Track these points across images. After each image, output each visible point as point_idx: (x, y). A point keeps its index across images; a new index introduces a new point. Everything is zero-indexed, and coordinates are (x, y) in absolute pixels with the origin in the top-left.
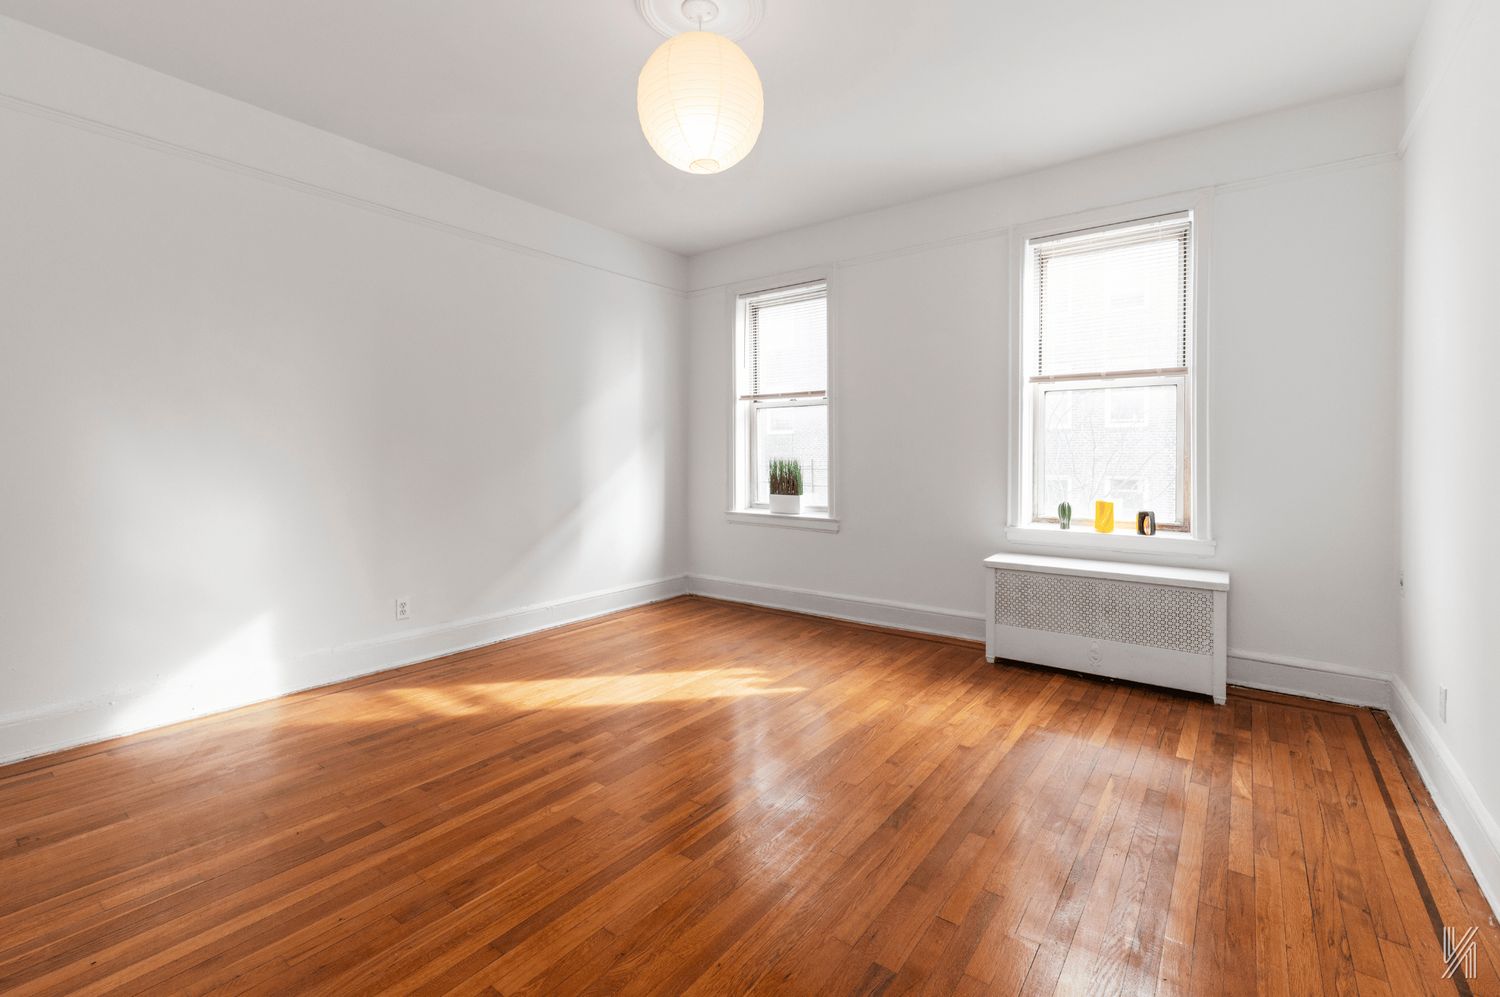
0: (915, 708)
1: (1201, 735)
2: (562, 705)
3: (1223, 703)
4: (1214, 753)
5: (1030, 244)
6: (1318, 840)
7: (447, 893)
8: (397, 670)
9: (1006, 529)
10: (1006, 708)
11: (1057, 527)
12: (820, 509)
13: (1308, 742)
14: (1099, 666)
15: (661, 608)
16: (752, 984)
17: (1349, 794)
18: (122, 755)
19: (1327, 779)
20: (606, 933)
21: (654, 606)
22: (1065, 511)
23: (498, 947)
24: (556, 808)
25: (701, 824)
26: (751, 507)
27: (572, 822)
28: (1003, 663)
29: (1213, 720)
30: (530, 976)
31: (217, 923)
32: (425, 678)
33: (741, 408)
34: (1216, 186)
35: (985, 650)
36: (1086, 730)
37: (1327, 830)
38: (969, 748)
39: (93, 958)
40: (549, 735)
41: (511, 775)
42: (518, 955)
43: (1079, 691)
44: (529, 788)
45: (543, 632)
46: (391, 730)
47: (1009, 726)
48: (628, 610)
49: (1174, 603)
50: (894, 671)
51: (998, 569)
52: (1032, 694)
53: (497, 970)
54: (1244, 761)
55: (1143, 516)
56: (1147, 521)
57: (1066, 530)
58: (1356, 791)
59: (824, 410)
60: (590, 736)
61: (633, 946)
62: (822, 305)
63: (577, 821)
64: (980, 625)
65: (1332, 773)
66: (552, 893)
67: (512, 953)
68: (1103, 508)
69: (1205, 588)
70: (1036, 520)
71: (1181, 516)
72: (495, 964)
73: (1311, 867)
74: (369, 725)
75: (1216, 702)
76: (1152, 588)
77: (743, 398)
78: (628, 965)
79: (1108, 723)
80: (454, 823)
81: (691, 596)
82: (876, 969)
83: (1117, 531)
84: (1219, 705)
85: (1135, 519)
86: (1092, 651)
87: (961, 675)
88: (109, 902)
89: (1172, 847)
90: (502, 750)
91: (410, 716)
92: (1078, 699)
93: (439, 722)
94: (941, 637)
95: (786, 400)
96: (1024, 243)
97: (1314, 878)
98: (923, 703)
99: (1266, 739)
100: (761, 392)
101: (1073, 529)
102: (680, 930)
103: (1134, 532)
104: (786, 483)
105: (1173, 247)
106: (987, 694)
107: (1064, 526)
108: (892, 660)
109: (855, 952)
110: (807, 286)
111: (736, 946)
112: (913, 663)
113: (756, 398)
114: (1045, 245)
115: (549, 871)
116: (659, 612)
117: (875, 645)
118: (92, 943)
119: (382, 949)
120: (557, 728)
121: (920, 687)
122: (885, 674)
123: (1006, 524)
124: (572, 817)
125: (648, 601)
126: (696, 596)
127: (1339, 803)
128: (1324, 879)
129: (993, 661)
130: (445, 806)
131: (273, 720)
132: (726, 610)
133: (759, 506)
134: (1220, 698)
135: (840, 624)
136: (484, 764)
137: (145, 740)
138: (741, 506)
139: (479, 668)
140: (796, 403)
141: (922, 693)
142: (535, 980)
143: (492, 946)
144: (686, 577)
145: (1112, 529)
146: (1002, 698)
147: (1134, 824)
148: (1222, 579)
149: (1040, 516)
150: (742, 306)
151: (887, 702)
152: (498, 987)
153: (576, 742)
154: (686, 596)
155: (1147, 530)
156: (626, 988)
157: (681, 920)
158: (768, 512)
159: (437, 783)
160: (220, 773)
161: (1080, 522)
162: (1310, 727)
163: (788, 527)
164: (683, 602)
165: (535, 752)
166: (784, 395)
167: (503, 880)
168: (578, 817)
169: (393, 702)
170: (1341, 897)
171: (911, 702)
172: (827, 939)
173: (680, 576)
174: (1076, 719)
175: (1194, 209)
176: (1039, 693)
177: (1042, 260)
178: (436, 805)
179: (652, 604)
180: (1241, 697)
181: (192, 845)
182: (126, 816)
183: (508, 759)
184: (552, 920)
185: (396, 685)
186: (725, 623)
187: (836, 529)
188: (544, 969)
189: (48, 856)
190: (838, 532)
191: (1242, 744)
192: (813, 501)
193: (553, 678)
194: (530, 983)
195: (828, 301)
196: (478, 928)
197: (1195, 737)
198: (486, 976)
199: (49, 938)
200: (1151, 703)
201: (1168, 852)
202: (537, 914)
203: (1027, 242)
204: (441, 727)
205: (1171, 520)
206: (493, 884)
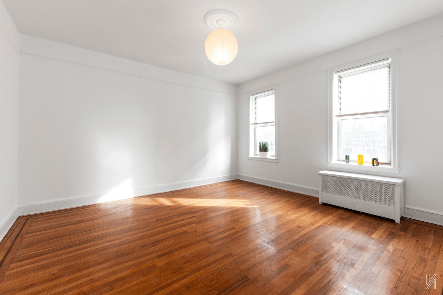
0: (290, 214)
1: (384, 232)
2: (194, 205)
3: (399, 223)
4: (386, 237)
5: (335, 73)
6: (411, 267)
7: (153, 243)
8: (160, 193)
9: (328, 163)
10: (318, 217)
11: (345, 163)
12: (273, 156)
13: (427, 238)
14: (355, 207)
15: (229, 182)
16: (213, 274)
17: (433, 256)
18: (100, 207)
19: (427, 250)
20: (184, 257)
21: (227, 182)
22: (347, 158)
23: (159, 256)
24: (183, 228)
25: (216, 237)
26: (255, 155)
27: (186, 232)
28: (324, 204)
29: (392, 227)
30: (163, 263)
31: (107, 242)
32: (165, 196)
33: (252, 127)
34: (398, 49)
35: (319, 200)
36: (343, 226)
37: (416, 265)
38: (301, 227)
39: (85, 245)
40: (188, 212)
41: (176, 220)
42: (163, 258)
43: (347, 214)
44: (179, 223)
45: (196, 187)
46: (154, 207)
47: (317, 222)
48: (219, 183)
49: (381, 188)
50: (288, 204)
51: (322, 175)
52: (329, 214)
53: (157, 261)
54: (397, 241)
55: (374, 159)
56: (375, 161)
57: (348, 164)
58: (437, 255)
59: (274, 127)
60: (198, 213)
61: (189, 261)
62: (273, 97)
63: (187, 232)
64: (317, 192)
65: (430, 249)
66: (175, 247)
67: (162, 258)
68: (360, 157)
69: (392, 184)
70: (339, 160)
71: (389, 160)
72: (157, 260)
73: (402, 275)
74: (149, 205)
75: (396, 222)
76: (373, 183)
77: (252, 124)
78: (186, 265)
79: (352, 225)
80: (160, 229)
81: (238, 180)
82: (246, 277)
83: (365, 164)
84: (397, 223)
85: (371, 161)
86: (353, 202)
87: (309, 207)
88: (90, 235)
89: (354, 262)
90: (176, 214)
91: (159, 204)
92: (345, 217)
93: (165, 206)
94: (308, 196)
95: (264, 124)
96: (333, 73)
97: (402, 278)
98: (293, 213)
99: (410, 235)
100: (257, 122)
101: (350, 163)
102: (201, 260)
103: (371, 165)
104: (264, 148)
105: (386, 70)
106: (315, 212)
107: (347, 163)
108: (289, 201)
109: (242, 272)
110: (269, 91)
111: (213, 265)
112: (295, 202)
113: (256, 124)
114: (340, 74)
115: (176, 242)
116: (228, 183)
117: (286, 196)
118: (85, 242)
119: (136, 253)
120: (191, 210)
121: (294, 209)
122: (284, 205)
123: (327, 161)
124: (186, 231)
125: (226, 181)
126: (240, 180)
127: (427, 258)
128: (405, 279)
129: (321, 204)
130: (159, 225)
131: (131, 202)
132: (246, 184)
133: (257, 155)
134: (398, 221)
135: (278, 190)
136: (171, 216)
137: (106, 204)
138: (252, 155)
139: (179, 194)
140: (267, 125)
141: (294, 211)
142: (165, 264)
143: (158, 256)
144: (237, 175)
145: (363, 163)
146: (319, 214)
147: (344, 254)
148: (399, 181)
149: (340, 159)
150: (252, 98)
151: (281, 212)
152: (156, 264)
153: (194, 214)
154: (237, 180)
155: (375, 164)
156: (183, 270)
157: (202, 258)
158: (259, 157)
159: (159, 220)
160: (117, 212)
161: (352, 161)
162: (431, 234)
163: (265, 161)
164: (237, 181)
165: (183, 215)
166: (263, 123)
167: (166, 242)
168: (187, 231)
169: (156, 201)
170: (409, 285)
171: (289, 213)
172: (236, 268)
173: (235, 174)
174: (341, 222)
175: (391, 57)
176: (332, 214)
177: (340, 78)
178: (158, 224)
179: (227, 181)
180: (408, 222)
181: (107, 226)
182: (98, 219)
183: (177, 216)
184: (173, 253)
185: (159, 197)
186: (245, 187)
187: (277, 162)
188: (167, 262)
189: (83, 225)
190: (278, 163)
191: (399, 236)
192: (271, 154)
193: (194, 198)
194: (163, 265)
195: (275, 95)
196: (157, 252)
197: (382, 232)
198: (155, 261)
199: (79, 240)
200: (371, 220)
201: (352, 263)
202: (170, 251)
203: (334, 73)
204: (165, 207)
205: (385, 161)
206: (163, 243)
